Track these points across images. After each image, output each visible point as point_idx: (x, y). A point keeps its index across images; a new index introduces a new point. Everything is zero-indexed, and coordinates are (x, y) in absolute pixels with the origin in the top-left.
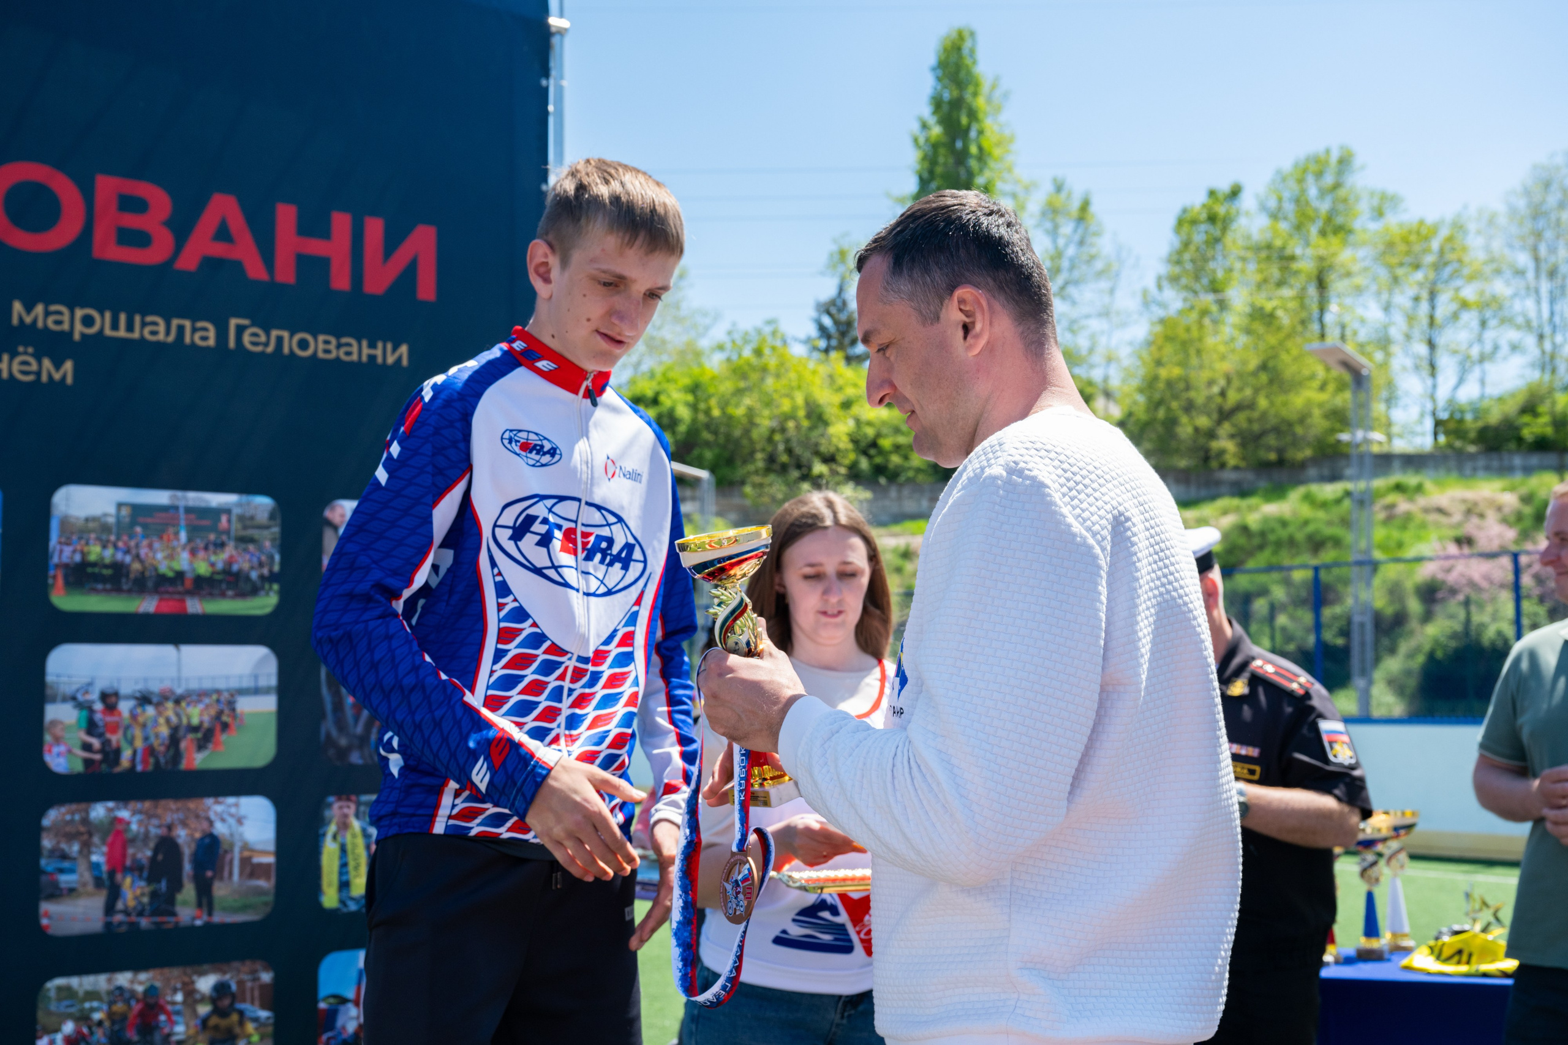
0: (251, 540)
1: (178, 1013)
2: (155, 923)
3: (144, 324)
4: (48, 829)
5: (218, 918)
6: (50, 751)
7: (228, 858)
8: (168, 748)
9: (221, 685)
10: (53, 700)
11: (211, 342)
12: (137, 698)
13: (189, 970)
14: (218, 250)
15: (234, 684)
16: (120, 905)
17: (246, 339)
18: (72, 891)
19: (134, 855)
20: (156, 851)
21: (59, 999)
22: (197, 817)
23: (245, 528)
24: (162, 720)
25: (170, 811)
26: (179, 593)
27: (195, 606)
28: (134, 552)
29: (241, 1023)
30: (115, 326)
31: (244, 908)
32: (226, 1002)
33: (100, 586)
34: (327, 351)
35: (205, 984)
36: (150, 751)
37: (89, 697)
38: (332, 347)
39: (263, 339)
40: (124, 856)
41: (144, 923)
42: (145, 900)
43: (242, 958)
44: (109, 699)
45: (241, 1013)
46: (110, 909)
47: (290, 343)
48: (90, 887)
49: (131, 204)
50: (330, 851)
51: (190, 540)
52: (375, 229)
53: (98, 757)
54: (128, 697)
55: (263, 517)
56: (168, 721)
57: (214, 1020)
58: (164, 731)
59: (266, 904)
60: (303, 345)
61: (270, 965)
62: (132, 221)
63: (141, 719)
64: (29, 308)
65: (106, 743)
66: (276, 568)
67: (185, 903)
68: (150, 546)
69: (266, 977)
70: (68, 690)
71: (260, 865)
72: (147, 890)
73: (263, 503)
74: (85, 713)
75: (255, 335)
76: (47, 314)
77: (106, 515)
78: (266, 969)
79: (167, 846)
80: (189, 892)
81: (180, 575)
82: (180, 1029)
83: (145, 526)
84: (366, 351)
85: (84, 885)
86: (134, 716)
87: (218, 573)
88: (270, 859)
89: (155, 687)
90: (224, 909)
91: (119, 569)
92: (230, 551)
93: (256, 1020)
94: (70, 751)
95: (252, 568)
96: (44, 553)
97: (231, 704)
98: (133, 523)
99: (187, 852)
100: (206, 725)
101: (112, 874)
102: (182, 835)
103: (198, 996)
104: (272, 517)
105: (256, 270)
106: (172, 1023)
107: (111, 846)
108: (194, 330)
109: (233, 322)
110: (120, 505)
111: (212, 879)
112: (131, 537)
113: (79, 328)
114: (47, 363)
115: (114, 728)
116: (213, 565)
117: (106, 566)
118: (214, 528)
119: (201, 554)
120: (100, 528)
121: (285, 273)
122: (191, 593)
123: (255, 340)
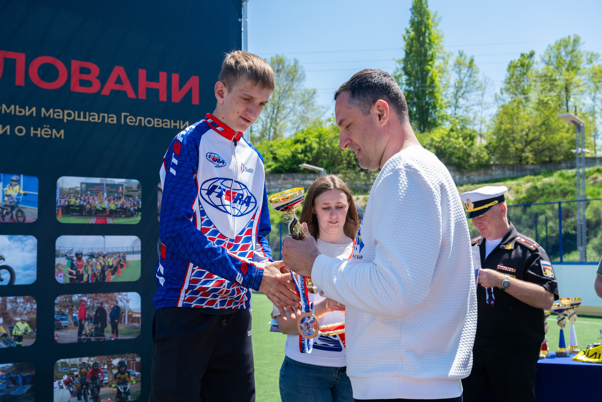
0: (131, 196)
1: (105, 373)
2: (97, 339)
3: (90, 116)
4: (57, 304)
5: (119, 337)
6: (57, 275)
7: (124, 315)
8: (101, 274)
9: (120, 250)
10: (58, 256)
11: (115, 122)
12: (89, 256)
13: (109, 357)
14: (117, 87)
15: (125, 250)
16: (84, 332)
17: (128, 120)
18: (66, 327)
19: (89, 314)
20: (97, 312)
21: (62, 367)
22: (112, 300)
23: (128, 191)
24: (98, 264)
25: (102, 297)
26: (104, 216)
27: (110, 221)
28: (87, 201)
29: (129, 377)
30: (79, 117)
31: (129, 334)
32: (123, 369)
33: (75, 214)
34: (158, 124)
35: (116, 362)
36: (94, 275)
37: (71, 255)
38: (160, 123)
39: (134, 120)
40: (85, 314)
41: (93, 339)
42: (93, 330)
43: (129, 353)
44: (79, 256)
45: (129, 373)
46: (80, 334)
47: (144, 122)
48: (73, 326)
49: (84, 71)
51: (108, 196)
52: (176, 77)
53: (75, 277)
54: (86, 255)
55: (135, 187)
56: (100, 264)
57: (119, 375)
58: (99, 268)
59: (138, 332)
60: (149, 122)
61: (139, 355)
62: (85, 77)
63: (91, 263)
64: (47, 111)
65: (78, 272)
66: (140, 207)
67: (108, 332)
68: (93, 199)
69: (138, 360)
70: (64, 252)
71: (135, 318)
72: (93, 327)
73: (135, 182)
74: (70, 261)
75: (131, 119)
76: (54, 112)
77: (76, 187)
78: (138, 357)
79: (101, 310)
80: (109, 327)
81: (104, 209)
82: (106, 378)
83: (91, 191)
84: (173, 124)
85: (71, 325)
86: (88, 262)
87: (119, 209)
88: (139, 316)
89: (96, 251)
90: (122, 334)
91: (82, 207)
92: (123, 200)
93: (134, 375)
94: (64, 275)
95: (131, 206)
96: (55, 202)
97: (124, 257)
98: (87, 190)
99: (108, 313)
100: (115, 265)
101: (80, 321)
102: (106, 306)
103: (113, 366)
104: (138, 187)
105: (131, 94)
106: (104, 376)
107: (80, 310)
108: (108, 118)
109: (123, 114)
110: (82, 184)
111: (118, 323)
112: (86, 195)
113: (66, 117)
114: (54, 131)
115: (81, 268)
116: (116, 205)
117: (77, 206)
118: (117, 192)
119: (112, 202)
120: (74, 192)
121: (142, 96)
122: (109, 216)
123: (131, 121)
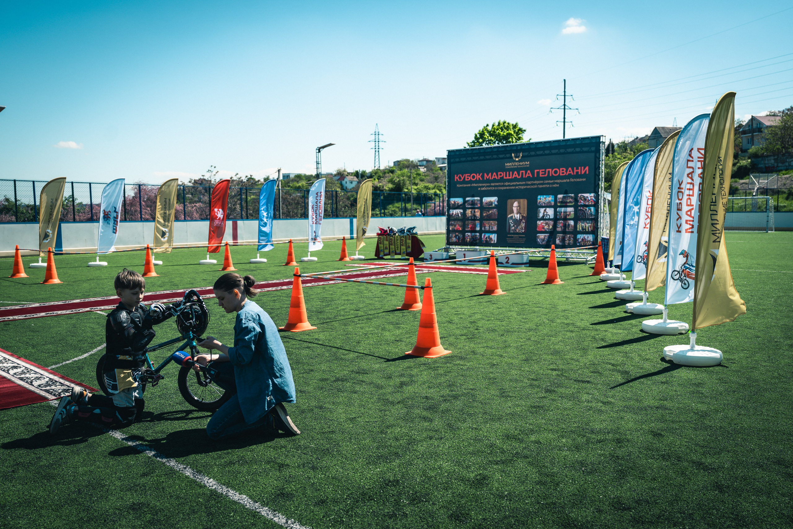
3: (564, 180)
9: (570, 211)
10: (558, 213)
14: (569, 173)
22: (568, 222)
24: (565, 214)
35: (568, 236)
47: (575, 180)
49: (563, 170)
50: (578, 225)
52: (583, 168)
69: (573, 236)
72: (564, 228)
73: (573, 195)
74: (560, 213)
77: (561, 197)
79: (565, 224)
80: (567, 228)
89: (565, 211)
92: (570, 199)
96: (557, 201)
99: (567, 225)
100: (569, 214)
105: (572, 174)
107: (562, 224)
118: (570, 197)
121: (575, 173)
122: (568, 203)
123: (572, 180)
